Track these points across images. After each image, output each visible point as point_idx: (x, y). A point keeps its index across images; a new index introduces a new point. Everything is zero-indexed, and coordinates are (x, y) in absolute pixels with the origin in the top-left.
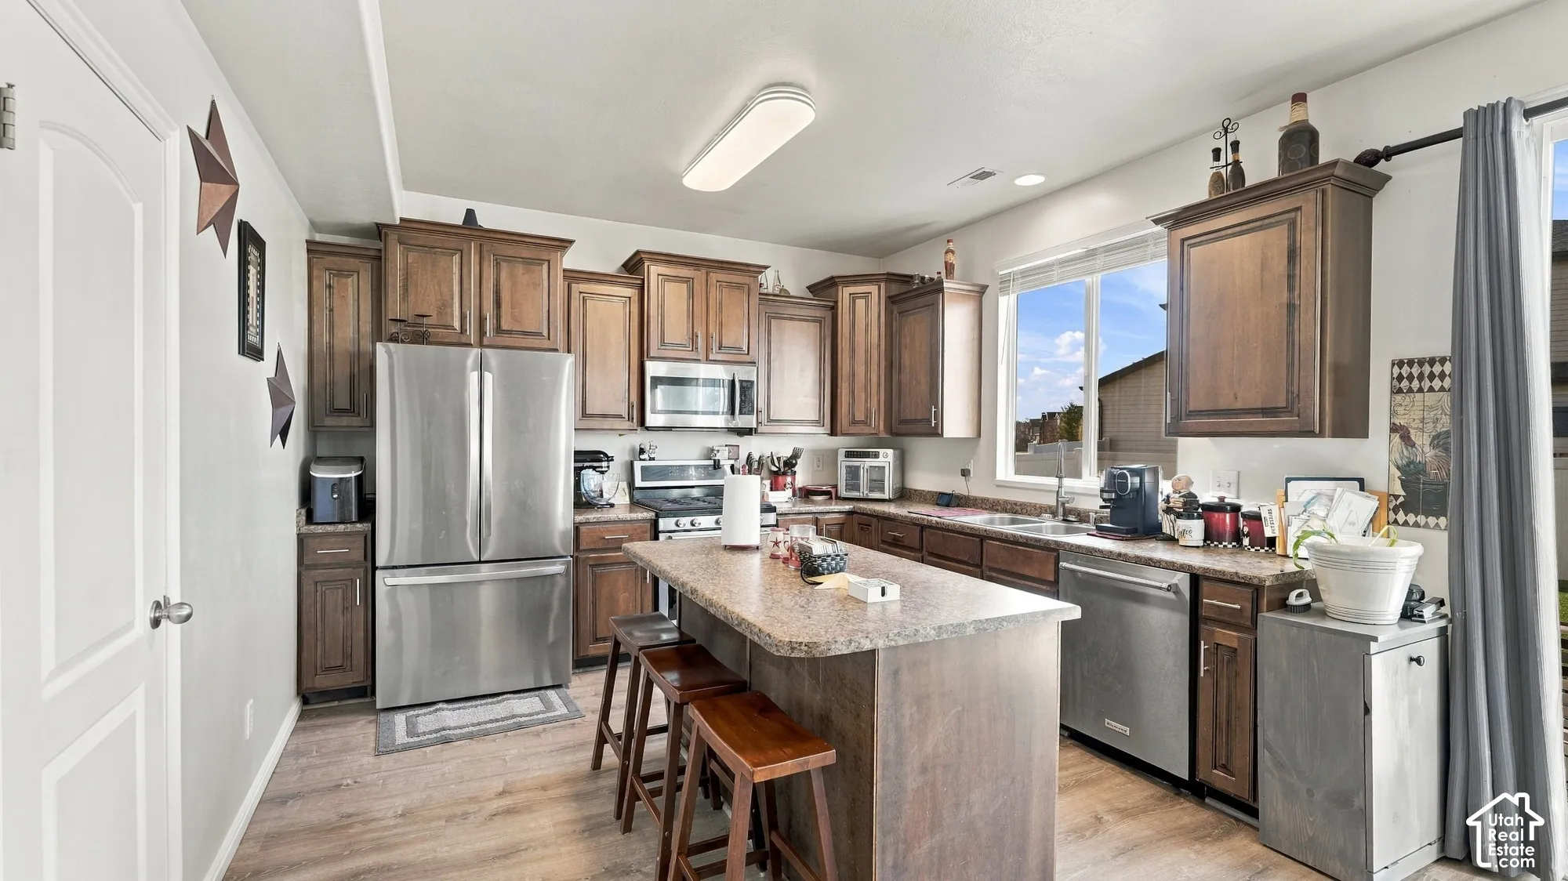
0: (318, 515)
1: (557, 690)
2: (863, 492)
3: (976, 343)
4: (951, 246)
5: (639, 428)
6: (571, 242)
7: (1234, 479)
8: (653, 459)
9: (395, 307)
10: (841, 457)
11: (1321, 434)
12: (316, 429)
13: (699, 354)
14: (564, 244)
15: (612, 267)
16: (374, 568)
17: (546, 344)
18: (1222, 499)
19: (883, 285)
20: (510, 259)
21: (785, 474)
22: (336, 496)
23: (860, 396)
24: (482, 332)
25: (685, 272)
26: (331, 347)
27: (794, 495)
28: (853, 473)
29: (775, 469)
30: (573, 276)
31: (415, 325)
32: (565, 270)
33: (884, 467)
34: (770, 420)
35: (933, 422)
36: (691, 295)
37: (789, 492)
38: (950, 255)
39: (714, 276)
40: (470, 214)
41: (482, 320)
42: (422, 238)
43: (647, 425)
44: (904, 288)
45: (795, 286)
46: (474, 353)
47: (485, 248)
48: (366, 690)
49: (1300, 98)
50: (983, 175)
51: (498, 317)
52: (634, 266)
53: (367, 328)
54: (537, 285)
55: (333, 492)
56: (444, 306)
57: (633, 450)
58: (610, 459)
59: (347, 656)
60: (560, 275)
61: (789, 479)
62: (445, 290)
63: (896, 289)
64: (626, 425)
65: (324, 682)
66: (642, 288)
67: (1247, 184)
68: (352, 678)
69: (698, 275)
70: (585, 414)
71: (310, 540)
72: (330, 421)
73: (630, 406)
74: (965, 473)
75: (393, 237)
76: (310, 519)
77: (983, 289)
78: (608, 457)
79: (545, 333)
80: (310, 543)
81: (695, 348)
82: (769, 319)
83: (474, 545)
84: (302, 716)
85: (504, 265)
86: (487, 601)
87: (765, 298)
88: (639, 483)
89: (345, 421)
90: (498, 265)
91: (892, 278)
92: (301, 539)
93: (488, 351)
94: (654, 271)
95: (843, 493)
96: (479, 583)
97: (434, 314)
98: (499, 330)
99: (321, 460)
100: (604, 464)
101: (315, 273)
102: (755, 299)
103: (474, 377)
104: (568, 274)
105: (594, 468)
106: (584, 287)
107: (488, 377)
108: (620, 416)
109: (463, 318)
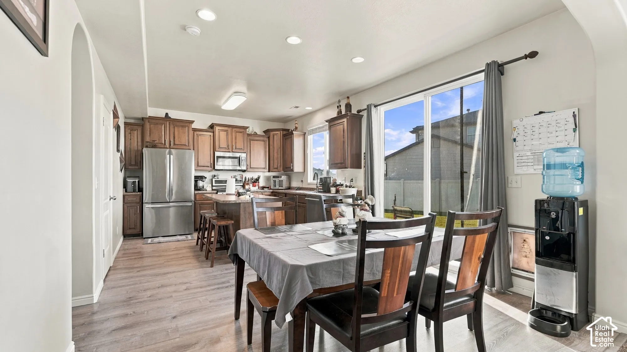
0: (128, 190)
1: (191, 235)
2: (277, 187)
3: (303, 147)
4: (296, 122)
5: (213, 170)
6: (194, 121)
7: (344, 179)
8: (218, 178)
9: (148, 139)
10: (272, 178)
11: (348, 168)
12: (126, 169)
13: (229, 150)
14: (192, 122)
15: (205, 127)
16: (142, 203)
17: (187, 148)
18: (340, 183)
19: (281, 132)
20: (177, 126)
21: (256, 182)
22: (133, 185)
23: (276, 161)
24: (170, 145)
25: (226, 128)
26: (130, 149)
27: (259, 188)
28: (275, 182)
29: (253, 181)
30: (195, 130)
31: (152, 143)
32: (192, 128)
33: (283, 180)
34: (251, 168)
35: (292, 168)
36: (227, 134)
37: (257, 187)
38: (296, 124)
39: (234, 130)
40: (167, 114)
41: (170, 142)
42: (153, 121)
43: (216, 169)
44: (287, 132)
45: (259, 132)
46: (167, 150)
47: (171, 123)
48: (141, 234)
49: (348, 98)
50: (297, 107)
51: (174, 141)
52: (212, 127)
53: (140, 144)
54: (184, 133)
55: (132, 185)
56: (160, 138)
57: (213, 176)
58: (206, 178)
59: (135, 225)
60: (191, 129)
61: (257, 184)
62: (160, 134)
63: (285, 132)
64: (210, 169)
65: (129, 232)
66: (214, 132)
67: (342, 114)
68: (137, 231)
69: (229, 129)
70: (198, 166)
71: (126, 196)
72: (130, 167)
73: (211, 164)
74: (302, 181)
75: (147, 121)
76: (126, 191)
77: (305, 134)
78: (205, 177)
79: (187, 145)
80: (126, 197)
81: (229, 149)
82: (250, 140)
83: (168, 199)
84: (124, 240)
85: (175, 127)
86: (172, 211)
87: (249, 135)
88: (214, 184)
89: (133, 167)
90: (174, 127)
91: (284, 130)
92: (124, 196)
93: (172, 150)
94: (217, 128)
95: (272, 188)
96: (170, 207)
97: (158, 140)
98: (174, 144)
99: (128, 177)
100: (204, 179)
101: (126, 130)
102: (246, 136)
103: (168, 156)
104: (193, 129)
105: (201, 180)
106: (198, 133)
107: (172, 156)
108: (208, 167)
109: (165, 141)
